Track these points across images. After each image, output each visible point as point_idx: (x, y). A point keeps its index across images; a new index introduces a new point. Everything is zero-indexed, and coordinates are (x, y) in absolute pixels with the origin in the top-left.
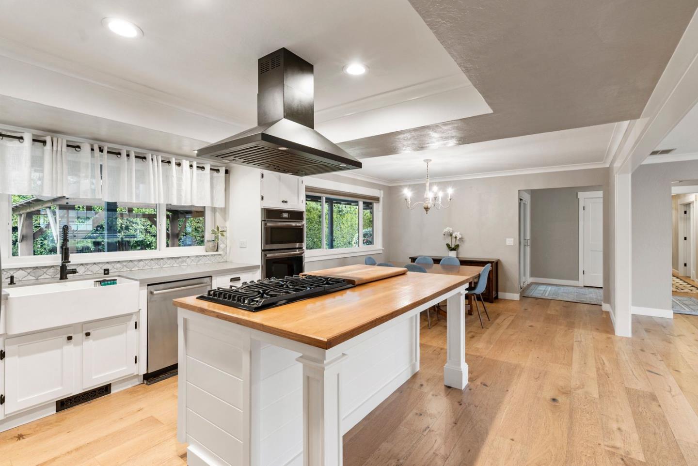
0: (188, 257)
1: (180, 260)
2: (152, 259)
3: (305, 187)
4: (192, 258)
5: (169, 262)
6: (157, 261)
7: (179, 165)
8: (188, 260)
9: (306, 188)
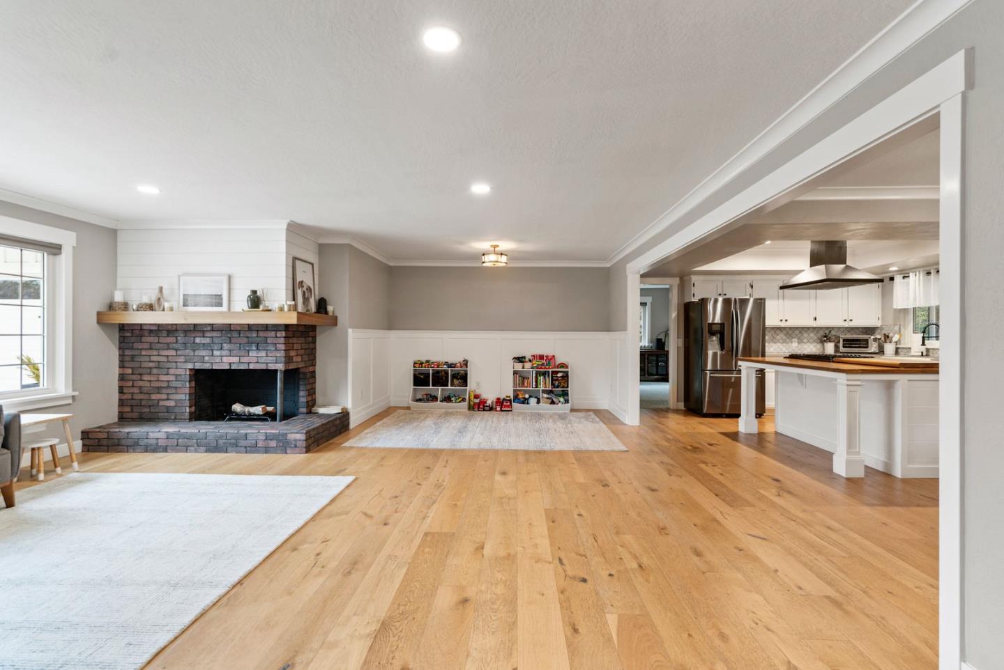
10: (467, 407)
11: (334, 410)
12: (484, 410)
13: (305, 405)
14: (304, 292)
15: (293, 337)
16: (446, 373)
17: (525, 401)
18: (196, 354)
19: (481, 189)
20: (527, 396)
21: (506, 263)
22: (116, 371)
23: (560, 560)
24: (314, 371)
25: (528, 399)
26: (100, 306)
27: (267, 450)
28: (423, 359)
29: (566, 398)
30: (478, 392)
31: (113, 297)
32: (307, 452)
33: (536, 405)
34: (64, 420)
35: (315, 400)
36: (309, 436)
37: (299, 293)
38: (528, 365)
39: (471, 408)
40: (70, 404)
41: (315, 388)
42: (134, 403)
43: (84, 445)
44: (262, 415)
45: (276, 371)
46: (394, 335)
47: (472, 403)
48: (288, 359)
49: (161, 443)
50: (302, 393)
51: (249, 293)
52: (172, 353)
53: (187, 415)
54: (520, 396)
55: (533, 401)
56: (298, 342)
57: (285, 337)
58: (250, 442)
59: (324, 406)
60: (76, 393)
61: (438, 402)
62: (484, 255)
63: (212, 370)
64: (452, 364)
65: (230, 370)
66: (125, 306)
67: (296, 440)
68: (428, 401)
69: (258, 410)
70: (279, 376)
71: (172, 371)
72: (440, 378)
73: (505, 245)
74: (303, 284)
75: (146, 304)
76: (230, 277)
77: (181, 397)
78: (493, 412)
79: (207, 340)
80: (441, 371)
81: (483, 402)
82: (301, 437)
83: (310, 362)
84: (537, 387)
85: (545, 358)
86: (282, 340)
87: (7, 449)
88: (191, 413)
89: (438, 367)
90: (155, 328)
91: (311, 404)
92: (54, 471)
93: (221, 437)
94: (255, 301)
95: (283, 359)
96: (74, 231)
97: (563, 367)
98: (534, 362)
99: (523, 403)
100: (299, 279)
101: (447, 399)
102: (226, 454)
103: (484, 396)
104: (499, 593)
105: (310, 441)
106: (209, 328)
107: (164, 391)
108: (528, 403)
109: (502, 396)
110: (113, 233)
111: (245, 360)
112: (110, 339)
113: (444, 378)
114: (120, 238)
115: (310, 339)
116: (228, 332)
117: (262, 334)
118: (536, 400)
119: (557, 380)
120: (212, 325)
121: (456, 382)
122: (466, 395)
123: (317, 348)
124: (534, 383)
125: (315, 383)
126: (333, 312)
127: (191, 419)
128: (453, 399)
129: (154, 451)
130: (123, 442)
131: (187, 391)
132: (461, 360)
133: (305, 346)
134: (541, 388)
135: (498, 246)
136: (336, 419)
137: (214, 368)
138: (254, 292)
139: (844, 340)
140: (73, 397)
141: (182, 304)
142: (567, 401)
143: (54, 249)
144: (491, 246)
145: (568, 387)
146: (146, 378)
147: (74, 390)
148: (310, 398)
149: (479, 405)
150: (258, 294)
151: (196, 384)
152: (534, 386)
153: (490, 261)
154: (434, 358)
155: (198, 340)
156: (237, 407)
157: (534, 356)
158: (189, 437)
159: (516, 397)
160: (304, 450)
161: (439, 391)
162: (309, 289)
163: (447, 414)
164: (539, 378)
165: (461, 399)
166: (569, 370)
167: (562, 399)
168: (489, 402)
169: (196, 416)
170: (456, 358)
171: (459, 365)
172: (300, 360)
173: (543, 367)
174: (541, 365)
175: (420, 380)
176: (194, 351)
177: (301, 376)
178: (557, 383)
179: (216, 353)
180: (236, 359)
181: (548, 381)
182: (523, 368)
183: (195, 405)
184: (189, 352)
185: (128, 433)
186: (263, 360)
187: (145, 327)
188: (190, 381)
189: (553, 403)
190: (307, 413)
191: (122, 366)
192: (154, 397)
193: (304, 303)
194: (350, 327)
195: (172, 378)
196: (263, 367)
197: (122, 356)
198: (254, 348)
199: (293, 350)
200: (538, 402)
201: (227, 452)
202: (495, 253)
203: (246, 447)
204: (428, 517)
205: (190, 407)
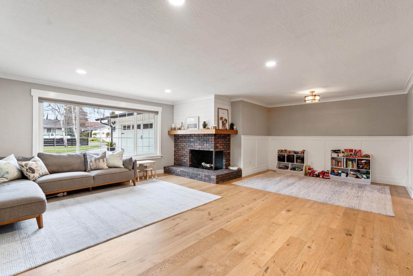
10: (303, 174)
11: (235, 168)
12: (313, 176)
13: (225, 165)
14: (223, 121)
15: (218, 139)
16: (294, 156)
17: (339, 174)
18: (191, 144)
19: (271, 64)
20: (340, 172)
21: (319, 100)
22: (173, 149)
23: (268, 268)
24: (230, 152)
25: (341, 173)
26: (169, 129)
27: (205, 181)
28: (283, 149)
29: (368, 175)
30: (311, 167)
31: (172, 126)
32: (217, 184)
33: (345, 177)
34: (154, 163)
35: (230, 164)
36: (218, 177)
37: (221, 122)
38: (341, 155)
39: (306, 174)
40: (160, 158)
41: (230, 159)
42: (177, 159)
43: (164, 171)
44: (209, 167)
45: (212, 151)
46: (270, 138)
47: (307, 172)
48: (216, 147)
49: (180, 173)
50: (224, 161)
51: (203, 123)
52: (185, 144)
53: (189, 165)
54: (336, 171)
55: (343, 175)
56: (221, 141)
57: (214, 139)
58: (200, 177)
59: (232, 166)
60: (162, 155)
61: (289, 170)
62: (305, 97)
63: (195, 150)
64: (297, 152)
65: (199, 150)
66: (175, 129)
67: (213, 178)
68: (284, 168)
69: (208, 165)
70: (214, 153)
71: (185, 150)
72: (290, 159)
73: (318, 91)
74: (222, 118)
75: (178, 128)
76: (199, 118)
77: (187, 159)
78: (318, 178)
79: (193, 140)
80: (291, 155)
81: (313, 172)
82: (215, 177)
83: (228, 149)
84: (347, 167)
85: (354, 151)
86: (213, 140)
87: (134, 169)
88: (190, 164)
89: (289, 153)
90: (181, 136)
91: (228, 165)
92: (152, 178)
93: (193, 174)
94: (205, 125)
95: (214, 147)
96: (161, 107)
97: (366, 157)
98: (345, 153)
99: (337, 175)
100: (220, 116)
101: (294, 169)
102: (194, 180)
103: (315, 169)
104: (218, 271)
105: (219, 180)
106: (194, 136)
107: (183, 156)
108: (340, 176)
109: (326, 171)
110: (173, 106)
111: (203, 147)
112: (172, 139)
113: (292, 159)
114: (175, 108)
115: (227, 139)
116: (199, 137)
117: (207, 138)
118: (345, 175)
119: (361, 164)
120: (195, 134)
121: (298, 161)
122: (303, 167)
123: (231, 143)
124: (345, 165)
125: (230, 157)
126: (236, 129)
127: (190, 166)
128: (296, 169)
129: (178, 175)
130: (172, 171)
131: (189, 157)
132: (302, 150)
133: (225, 142)
134: (350, 168)
135: (314, 92)
136: (234, 172)
137: (195, 149)
138: (205, 122)
140: (161, 156)
141: (187, 128)
142: (368, 178)
143: (157, 113)
144: (310, 92)
145: (370, 169)
146: (180, 152)
147: (161, 154)
148: (227, 163)
149: (311, 173)
150: (206, 123)
151: (192, 155)
152: (345, 167)
153: (309, 100)
154: (289, 149)
155: (191, 140)
156: (203, 164)
157: (346, 150)
158: (186, 172)
159: (333, 172)
160: (216, 183)
161: (290, 165)
162: (226, 120)
163: (292, 176)
164: (348, 162)
165: (301, 169)
166: (370, 159)
167: (364, 176)
168: (317, 173)
169: (191, 166)
170: (299, 149)
171: (300, 153)
172: (222, 148)
173: (351, 156)
174: (350, 155)
175: (281, 158)
176: (190, 143)
177: (224, 154)
178: (361, 166)
179: (196, 144)
180: (200, 147)
181: (355, 165)
182: (338, 156)
183: (191, 162)
184: (189, 144)
185: (173, 169)
186: (208, 147)
187: (180, 136)
188: (189, 153)
189: (357, 177)
190: (226, 169)
191: (175, 148)
192: (182, 158)
193: (223, 125)
194: (242, 135)
195: (185, 152)
196: (207, 150)
197: (175, 144)
198: (205, 143)
199: (218, 144)
200: (347, 176)
201: (194, 179)
202: (312, 95)
203: (199, 178)
204: (231, 222)
205: (190, 162)
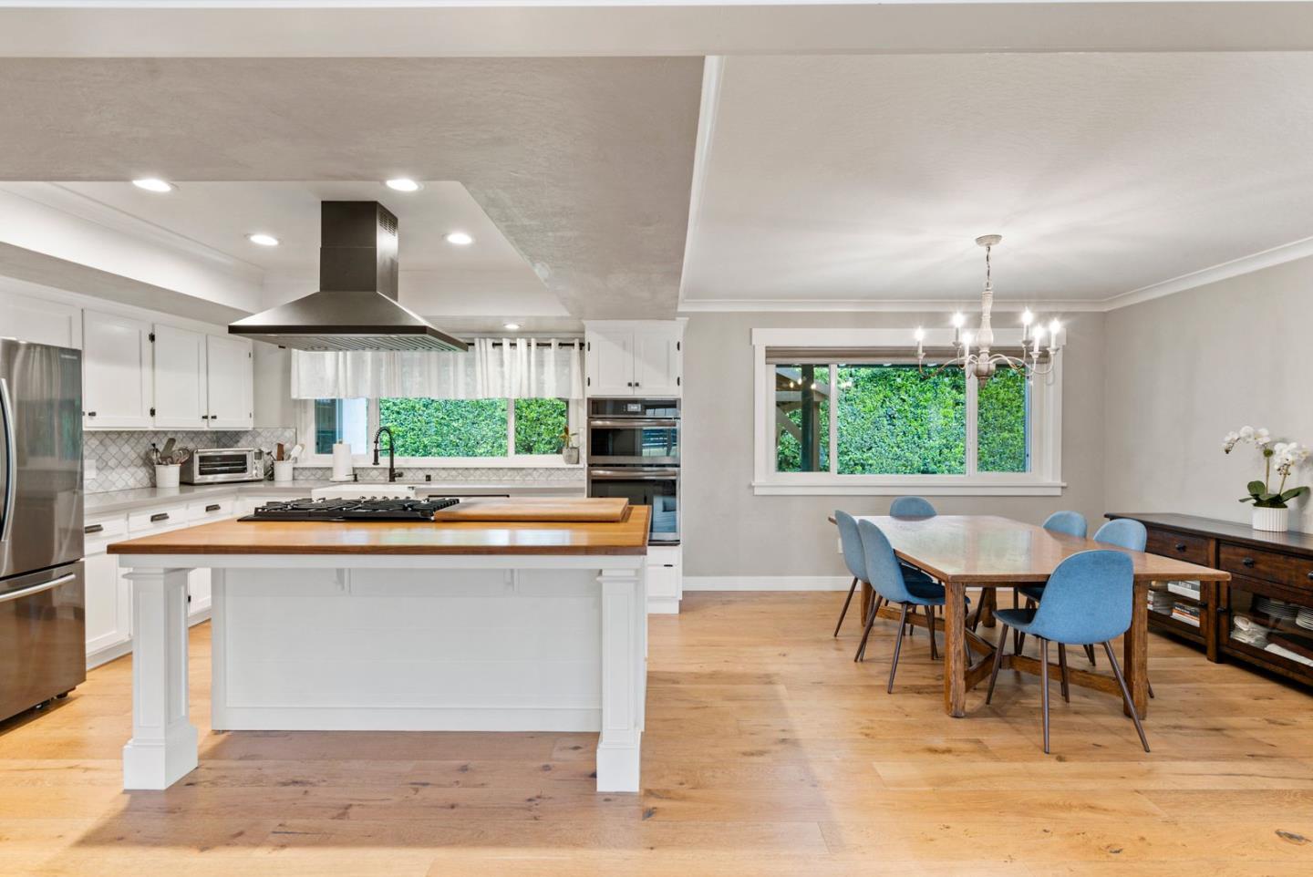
0: (535, 469)
1: (524, 472)
2: (489, 469)
3: (764, 349)
4: (541, 471)
5: (509, 473)
6: (494, 471)
7: (513, 345)
8: (535, 472)
9: (767, 351)
139: (202, 459)
